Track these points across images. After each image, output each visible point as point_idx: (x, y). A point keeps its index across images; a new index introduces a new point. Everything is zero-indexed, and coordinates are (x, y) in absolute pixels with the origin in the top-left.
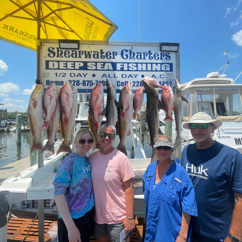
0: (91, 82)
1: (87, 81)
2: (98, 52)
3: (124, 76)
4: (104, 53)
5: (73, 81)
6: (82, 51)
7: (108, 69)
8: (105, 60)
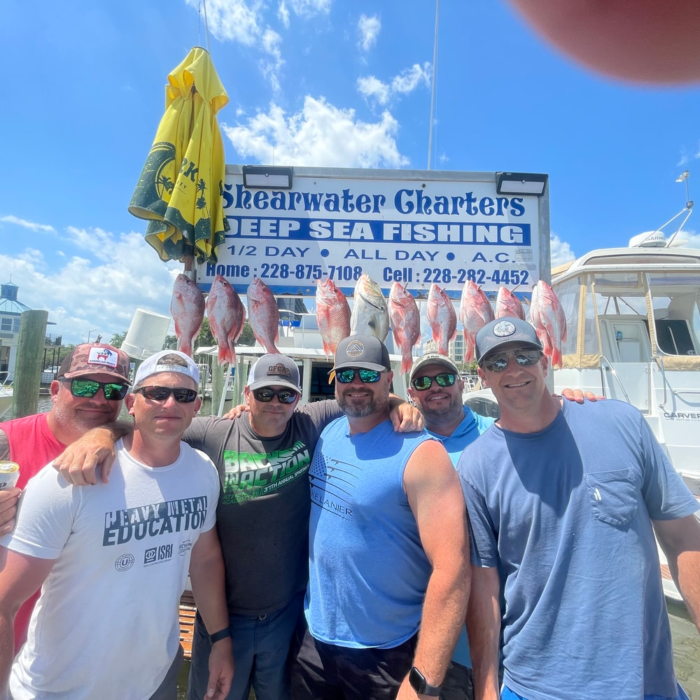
0: (318, 268)
1: (306, 266)
2: (336, 197)
3: (402, 255)
4: (351, 197)
5: (272, 267)
6: (299, 194)
7: (362, 237)
8: (356, 215)
